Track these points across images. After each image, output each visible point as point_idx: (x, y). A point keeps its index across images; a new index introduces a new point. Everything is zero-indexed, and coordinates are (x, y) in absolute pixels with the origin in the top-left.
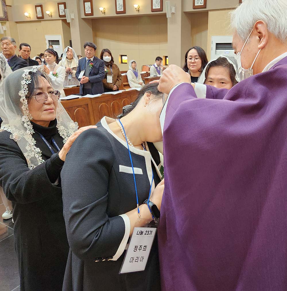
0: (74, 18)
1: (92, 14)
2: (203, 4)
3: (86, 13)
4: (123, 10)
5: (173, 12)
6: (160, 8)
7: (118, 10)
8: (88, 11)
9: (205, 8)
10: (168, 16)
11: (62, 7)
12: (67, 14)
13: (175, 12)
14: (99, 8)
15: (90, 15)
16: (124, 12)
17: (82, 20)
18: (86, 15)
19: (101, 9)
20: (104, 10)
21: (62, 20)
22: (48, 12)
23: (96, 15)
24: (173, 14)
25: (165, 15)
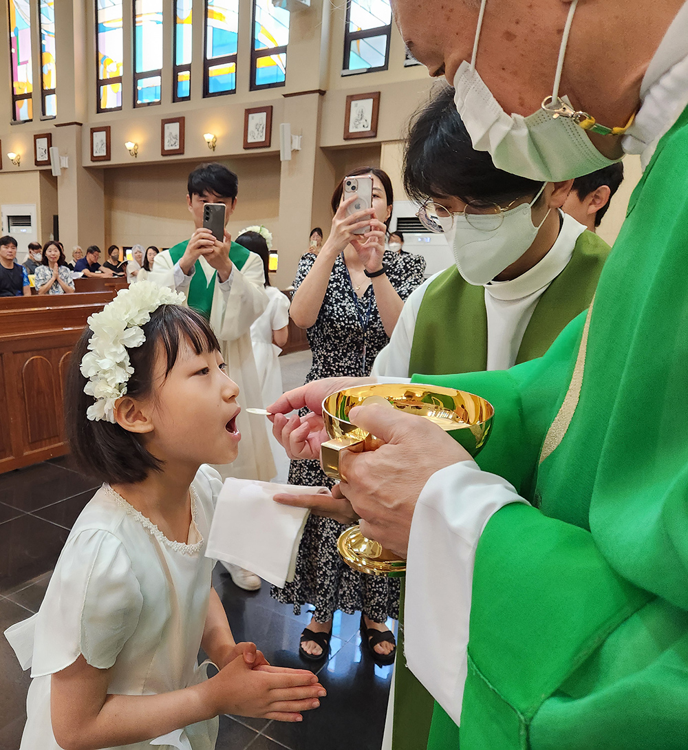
0: (67, 167)
1: (108, 157)
2: (369, 129)
3: (95, 155)
4: (178, 147)
5: (296, 148)
6: (264, 140)
7: (166, 148)
8: (100, 151)
9: (375, 136)
10: (285, 157)
11: (42, 143)
12: (53, 158)
13: (299, 149)
14: (126, 144)
15: (103, 159)
16: (180, 151)
17: (84, 170)
18: (95, 159)
19: (130, 146)
20: (136, 147)
21: (41, 171)
22: (12, 156)
23: (116, 160)
24: (295, 152)
25: (277, 155)
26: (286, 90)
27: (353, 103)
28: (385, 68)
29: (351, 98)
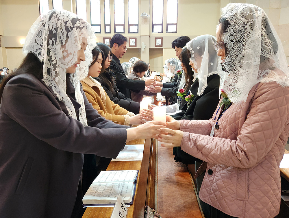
6: (135, 45)
26: (139, 34)
27: (157, 39)
28: (162, 32)
29: (156, 38)
